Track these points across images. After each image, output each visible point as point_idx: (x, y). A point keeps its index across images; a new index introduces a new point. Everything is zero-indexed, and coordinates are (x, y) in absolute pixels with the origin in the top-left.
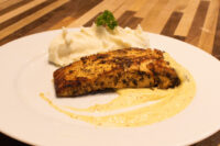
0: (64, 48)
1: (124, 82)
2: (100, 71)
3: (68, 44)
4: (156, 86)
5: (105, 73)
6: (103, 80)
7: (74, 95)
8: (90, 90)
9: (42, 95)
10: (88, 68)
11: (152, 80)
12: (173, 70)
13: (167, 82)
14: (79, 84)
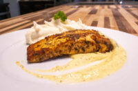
1: (76, 49)
2: (59, 43)
3: (37, 31)
4: (98, 51)
5: (62, 43)
6: (60, 49)
7: (41, 61)
8: (52, 56)
9: (17, 62)
10: (50, 42)
11: (94, 47)
12: (108, 39)
13: (105, 48)
14: (44, 53)
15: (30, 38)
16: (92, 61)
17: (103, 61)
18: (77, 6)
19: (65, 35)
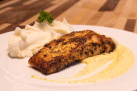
15: (19, 49)
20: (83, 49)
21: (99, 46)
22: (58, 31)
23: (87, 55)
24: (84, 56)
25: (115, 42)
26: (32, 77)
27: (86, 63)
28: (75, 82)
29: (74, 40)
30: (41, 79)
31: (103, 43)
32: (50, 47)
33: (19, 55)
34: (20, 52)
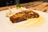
0: (10, 13)
1: (28, 17)
3: (11, 11)
4: (35, 17)
6: (24, 17)
10: (19, 15)
11: (34, 16)
12: (37, 13)
15: (8, 14)
16: (34, 21)
17: (37, 20)
18: (42, 2)
19: (23, 12)
20: (27, 16)
21: (33, 15)
22: (22, 10)
23: (29, 18)
24: (27, 18)
25: (39, 15)
26: (8, 23)
27: (28, 20)
28: (21, 27)
29: (25, 13)
30: (11, 24)
31: (35, 14)
32: (17, 14)
33: (8, 16)
34: (9, 15)
